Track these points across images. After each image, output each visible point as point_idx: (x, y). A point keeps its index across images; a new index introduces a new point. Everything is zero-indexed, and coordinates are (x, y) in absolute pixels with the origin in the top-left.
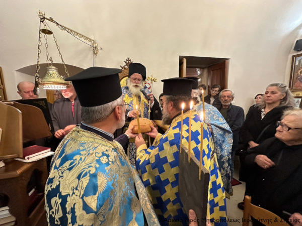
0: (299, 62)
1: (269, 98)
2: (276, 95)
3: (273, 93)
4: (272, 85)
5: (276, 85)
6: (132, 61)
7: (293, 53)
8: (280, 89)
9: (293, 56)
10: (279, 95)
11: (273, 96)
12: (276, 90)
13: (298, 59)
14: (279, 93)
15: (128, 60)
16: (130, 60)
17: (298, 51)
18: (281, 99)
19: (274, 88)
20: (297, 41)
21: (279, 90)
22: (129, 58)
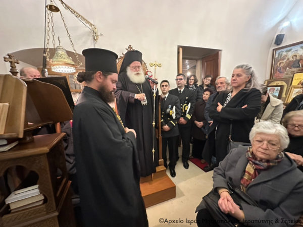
0: (279, 55)
1: (235, 81)
2: (241, 77)
3: (238, 75)
4: (238, 67)
5: (242, 67)
6: (133, 48)
7: (273, 46)
8: (246, 71)
9: (274, 50)
10: (244, 77)
11: (238, 79)
12: (241, 73)
13: (278, 52)
14: (244, 76)
15: (130, 47)
16: (132, 48)
17: (278, 45)
18: (246, 82)
19: (239, 71)
20: (277, 36)
21: (244, 73)
22: (130, 46)
